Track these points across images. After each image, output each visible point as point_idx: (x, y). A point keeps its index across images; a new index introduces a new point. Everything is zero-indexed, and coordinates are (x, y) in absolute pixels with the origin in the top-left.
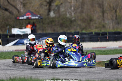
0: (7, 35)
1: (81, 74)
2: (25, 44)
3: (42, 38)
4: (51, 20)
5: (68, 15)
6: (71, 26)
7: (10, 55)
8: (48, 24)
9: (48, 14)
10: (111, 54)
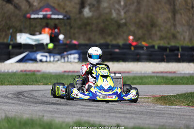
0: (8, 45)
1: (128, 116)
2: (38, 60)
3: (67, 51)
4: (85, 21)
5: (114, 15)
6: (118, 34)
7: (11, 79)
8: (80, 28)
9: (81, 12)
10: (183, 84)
